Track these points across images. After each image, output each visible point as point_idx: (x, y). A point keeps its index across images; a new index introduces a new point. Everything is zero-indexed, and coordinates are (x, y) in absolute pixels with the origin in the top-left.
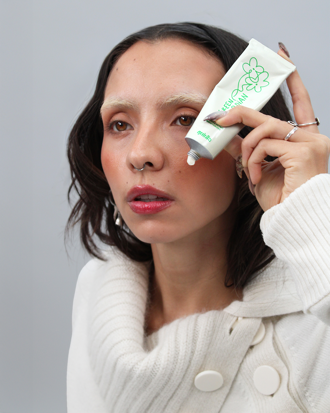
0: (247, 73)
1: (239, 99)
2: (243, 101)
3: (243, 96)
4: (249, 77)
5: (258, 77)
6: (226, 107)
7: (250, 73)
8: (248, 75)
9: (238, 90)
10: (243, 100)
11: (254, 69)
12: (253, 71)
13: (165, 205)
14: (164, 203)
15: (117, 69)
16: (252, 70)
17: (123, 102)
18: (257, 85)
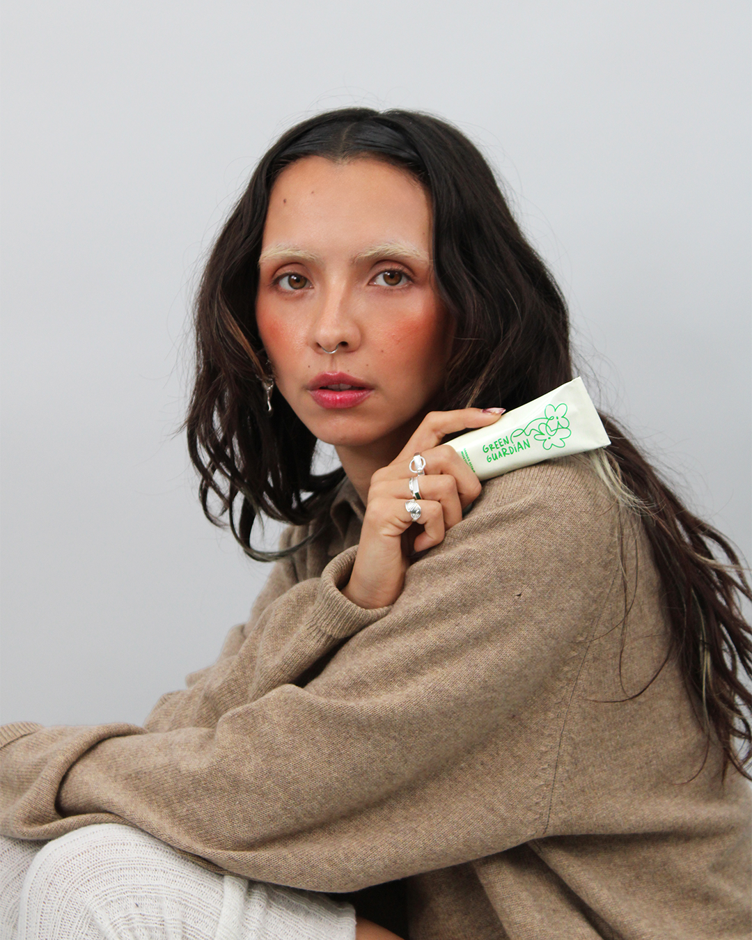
0: (547, 418)
1: (519, 443)
2: (520, 449)
3: (525, 443)
4: (547, 425)
5: (557, 429)
6: (496, 445)
7: (549, 419)
8: (545, 421)
9: (524, 431)
10: (521, 447)
11: (557, 418)
12: (555, 421)
13: (364, 395)
14: (360, 394)
15: (285, 201)
16: (555, 418)
17: (300, 254)
18: (549, 438)
